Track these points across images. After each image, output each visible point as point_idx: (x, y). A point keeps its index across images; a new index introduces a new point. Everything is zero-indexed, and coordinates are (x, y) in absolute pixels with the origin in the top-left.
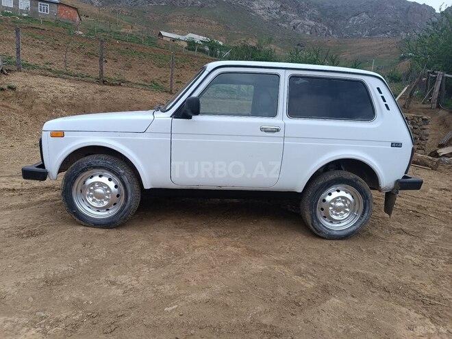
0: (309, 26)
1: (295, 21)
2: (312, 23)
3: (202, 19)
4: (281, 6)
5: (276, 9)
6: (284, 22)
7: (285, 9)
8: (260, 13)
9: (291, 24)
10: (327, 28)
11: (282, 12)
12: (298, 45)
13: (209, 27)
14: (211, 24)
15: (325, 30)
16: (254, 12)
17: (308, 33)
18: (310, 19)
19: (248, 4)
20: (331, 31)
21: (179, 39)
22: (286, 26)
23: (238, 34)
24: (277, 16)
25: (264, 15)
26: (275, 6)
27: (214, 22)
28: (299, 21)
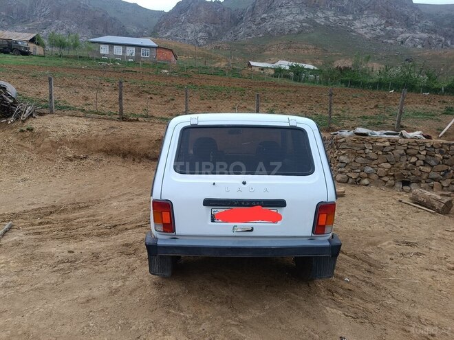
0: (420, 39)
1: (403, 35)
2: (425, 35)
3: (298, 45)
4: (387, 22)
5: (381, 25)
6: (390, 38)
7: (391, 24)
8: (362, 31)
9: (398, 39)
10: (443, 39)
11: (388, 28)
12: (407, 60)
13: (306, 52)
14: (308, 49)
15: (441, 41)
16: (355, 32)
17: (419, 47)
18: (422, 32)
19: (348, 24)
20: (449, 42)
21: (267, 68)
22: (392, 41)
23: (336, 55)
24: (382, 33)
25: (366, 33)
26: (379, 22)
27: (311, 47)
28: (408, 35)
